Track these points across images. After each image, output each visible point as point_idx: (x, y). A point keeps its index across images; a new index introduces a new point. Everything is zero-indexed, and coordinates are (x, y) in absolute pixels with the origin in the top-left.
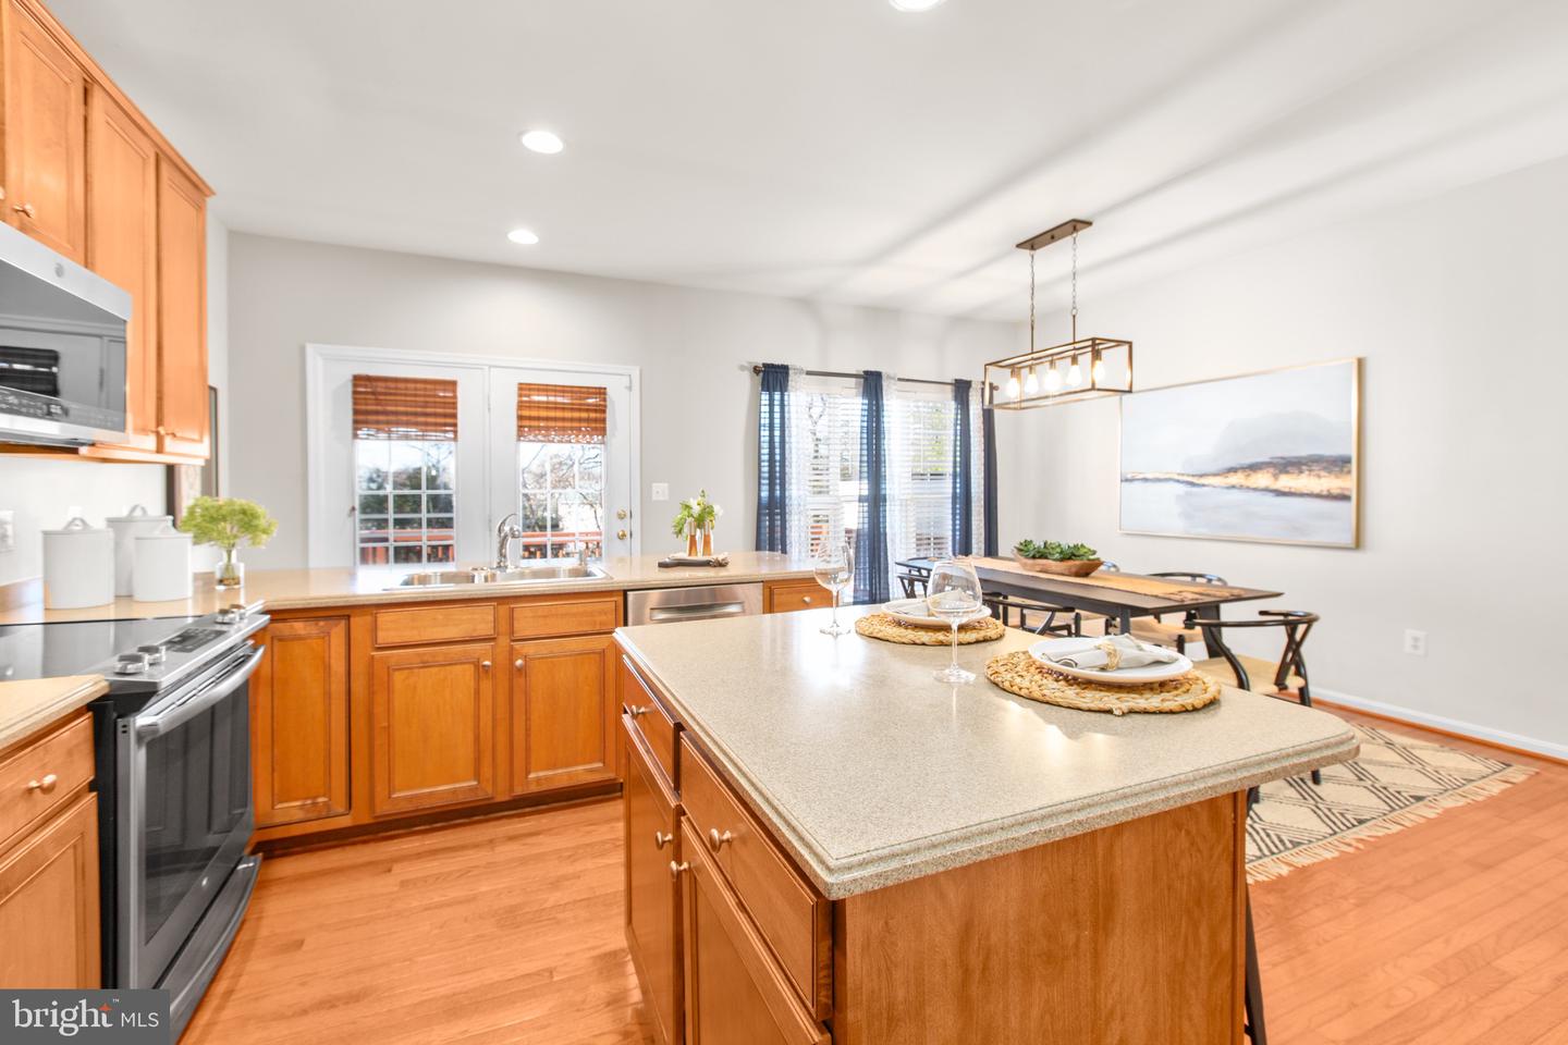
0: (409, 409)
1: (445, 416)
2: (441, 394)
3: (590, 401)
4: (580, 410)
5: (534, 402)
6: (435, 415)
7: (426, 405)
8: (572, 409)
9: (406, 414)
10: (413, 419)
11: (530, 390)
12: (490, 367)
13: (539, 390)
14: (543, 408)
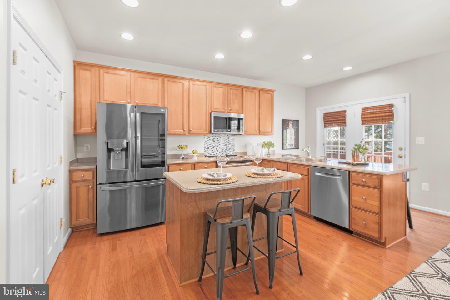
0: (335, 119)
1: (343, 120)
2: (342, 114)
3: (386, 109)
4: (382, 113)
5: (366, 113)
6: (340, 120)
7: (338, 118)
8: (379, 113)
9: (334, 121)
10: (335, 122)
11: (365, 109)
12: (355, 104)
13: (368, 109)
14: (369, 114)
